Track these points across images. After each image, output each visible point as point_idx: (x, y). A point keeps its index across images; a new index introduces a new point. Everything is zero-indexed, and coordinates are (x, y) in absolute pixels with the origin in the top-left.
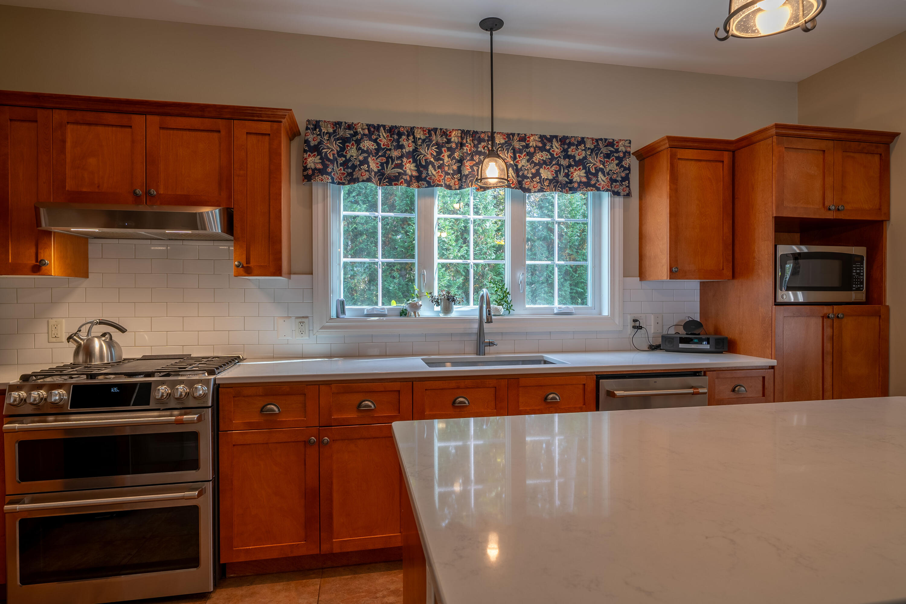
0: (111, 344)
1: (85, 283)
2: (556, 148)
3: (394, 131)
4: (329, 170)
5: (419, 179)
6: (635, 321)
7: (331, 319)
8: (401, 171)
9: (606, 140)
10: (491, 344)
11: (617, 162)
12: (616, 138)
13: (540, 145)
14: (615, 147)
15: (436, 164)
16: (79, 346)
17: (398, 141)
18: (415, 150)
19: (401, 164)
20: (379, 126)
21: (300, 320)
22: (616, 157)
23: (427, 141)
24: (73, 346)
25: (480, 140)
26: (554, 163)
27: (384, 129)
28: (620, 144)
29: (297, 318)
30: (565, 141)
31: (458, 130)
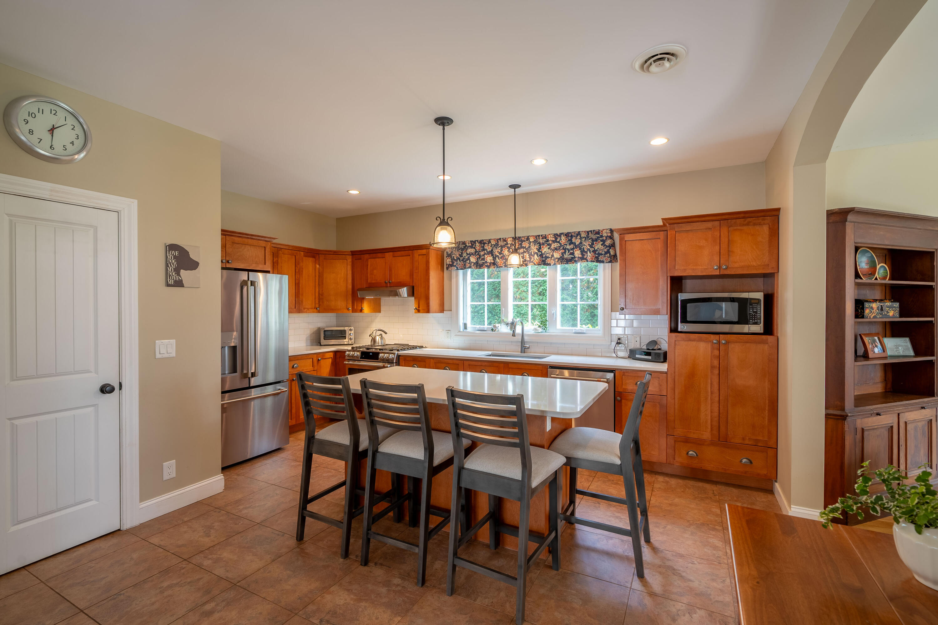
0: (382, 338)
1: (380, 314)
2: (563, 239)
3: (481, 242)
4: (455, 264)
5: (494, 264)
6: (619, 339)
7: (459, 331)
8: (484, 261)
9: (594, 231)
10: (529, 348)
11: (602, 243)
12: (601, 229)
13: (554, 239)
14: (600, 234)
15: (500, 256)
16: (373, 338)
17: (483, 247)
18: (492, 250)
19: (484, 258)
20: (475, 241)
21: (447, 332)
22: (601, 240)
23: (496, 245)
24: (371, 338)
25: (522, 241)
26: (561, 248)
27: (478, 242)
28: (604, 232)
29: (446, 330)
30: (569, 235)
31: (510, 238)
